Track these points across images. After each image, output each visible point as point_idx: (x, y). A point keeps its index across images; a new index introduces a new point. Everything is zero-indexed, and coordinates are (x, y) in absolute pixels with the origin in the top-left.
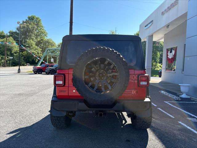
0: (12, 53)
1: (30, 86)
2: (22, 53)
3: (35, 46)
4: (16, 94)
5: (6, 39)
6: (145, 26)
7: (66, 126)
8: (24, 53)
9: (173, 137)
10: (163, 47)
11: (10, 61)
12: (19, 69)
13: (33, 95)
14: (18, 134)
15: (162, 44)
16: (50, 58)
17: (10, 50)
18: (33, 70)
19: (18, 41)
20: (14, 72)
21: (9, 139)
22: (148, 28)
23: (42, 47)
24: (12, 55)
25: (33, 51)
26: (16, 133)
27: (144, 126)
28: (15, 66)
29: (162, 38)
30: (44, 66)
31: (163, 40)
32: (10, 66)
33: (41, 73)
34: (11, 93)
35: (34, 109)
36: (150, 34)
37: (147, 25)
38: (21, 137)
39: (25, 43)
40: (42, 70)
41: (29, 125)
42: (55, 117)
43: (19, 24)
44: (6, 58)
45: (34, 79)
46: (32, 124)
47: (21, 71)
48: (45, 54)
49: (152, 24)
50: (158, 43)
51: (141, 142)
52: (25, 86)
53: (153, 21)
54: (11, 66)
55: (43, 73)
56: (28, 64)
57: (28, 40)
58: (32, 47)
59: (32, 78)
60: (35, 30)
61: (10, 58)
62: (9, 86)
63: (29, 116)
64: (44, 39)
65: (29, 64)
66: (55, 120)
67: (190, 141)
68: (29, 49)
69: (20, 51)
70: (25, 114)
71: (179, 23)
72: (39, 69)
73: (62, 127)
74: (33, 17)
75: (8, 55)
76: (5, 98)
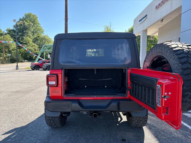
0: (10, 50)
1: (28, 83)
2: (20, 50)
3: (32, 43)
4: (13, 92)
5: (4, 37)
6: (140, 21)
7: (61, 126)
8: (21, 50)
9: (169, 135)
10: (157, 41)
11: (8, 58)
12: (17, 66)
13: (30, 92)
14: (13, 134)
15: (156, 38)
16: (47, 54)
17: (7, 47)
18: (31, 67)
19: (15, 38)
20: (12, 69)
21: (4, 140)
22: (142, 22)
23: (39, 43)
24: (10, 52)
25: (30, 48)
26: (11, 133)
27: (140, 124)
28: (13, 63)
29: (156, 33)
30: (41, 62)
31: (157, 34)
32: (8, 63)
33: (39, 70)
34: (8, 90)
35: (30, 107)
36: (145, 28)
37: (142, 20)
38: (16, 137)
39: (22, 40)
40: (40, 67)
41: (24, 125)
42: (49, 117)
43: (15, 22)
44: (5, 55)
45: (31, 75)
46: (27, 123)
47: (19, 68)
48: (42, 50)
49: (146, 19)
50: (153, 37)
51: (137, 141)
52: (23, 83)
53: (147, 15)
54: (10, 63)
55: (40, 69)
56: (25, 60)
57: (25, 38)
58: (29, 44)
59: (30, 74)
60: (32, 28)
61: (8, 55)
62: (6, 83)
63: (25, 115)
64: (41, 36)
65: (27, 60)
66: (49, 120)
67: (187, 139)
68: (26, 45)
69: (17, 48)
70: (21, 112)
71: (174, 17)
72: (36, 65)
73: (57, 126)
74: (30, 15)
75: (6, 52)
76: (3, 96)
